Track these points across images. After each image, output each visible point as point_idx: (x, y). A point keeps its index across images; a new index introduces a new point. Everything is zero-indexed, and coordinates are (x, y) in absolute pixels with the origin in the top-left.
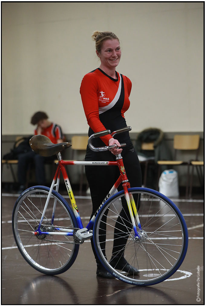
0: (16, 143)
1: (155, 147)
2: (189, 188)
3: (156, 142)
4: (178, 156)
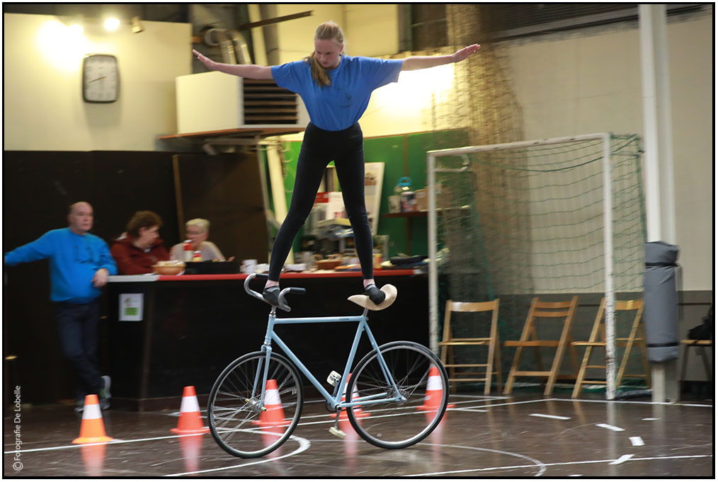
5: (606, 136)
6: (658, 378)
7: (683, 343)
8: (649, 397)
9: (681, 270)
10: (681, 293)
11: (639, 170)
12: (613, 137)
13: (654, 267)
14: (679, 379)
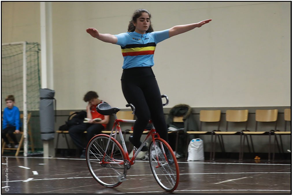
0: (70, 116)
1: (184, 120)
2: (213, 153)
3: (185, 116)
4: (203, 127)
5: (24, 43)
6: (46, 147)
7: (57, 132)
8: (42, 155)
9: (55, 101)
10: (56, 111)
11: (38, 58)
12: (27, 43)
13: (44, 99)
14: (55, 147)
